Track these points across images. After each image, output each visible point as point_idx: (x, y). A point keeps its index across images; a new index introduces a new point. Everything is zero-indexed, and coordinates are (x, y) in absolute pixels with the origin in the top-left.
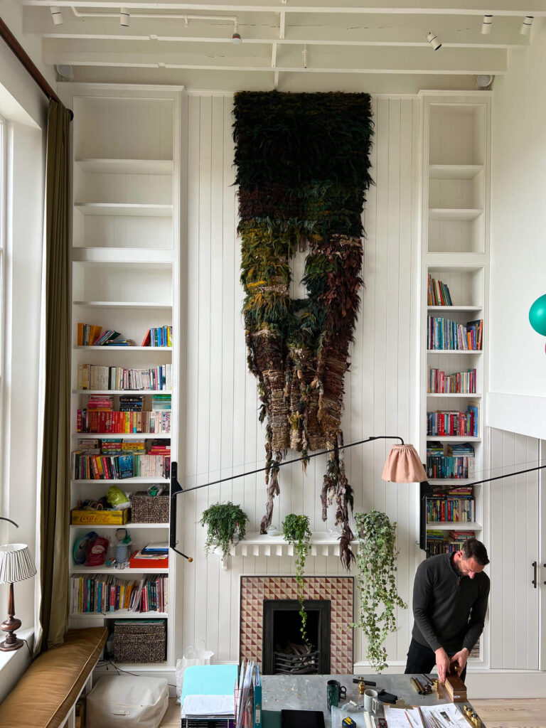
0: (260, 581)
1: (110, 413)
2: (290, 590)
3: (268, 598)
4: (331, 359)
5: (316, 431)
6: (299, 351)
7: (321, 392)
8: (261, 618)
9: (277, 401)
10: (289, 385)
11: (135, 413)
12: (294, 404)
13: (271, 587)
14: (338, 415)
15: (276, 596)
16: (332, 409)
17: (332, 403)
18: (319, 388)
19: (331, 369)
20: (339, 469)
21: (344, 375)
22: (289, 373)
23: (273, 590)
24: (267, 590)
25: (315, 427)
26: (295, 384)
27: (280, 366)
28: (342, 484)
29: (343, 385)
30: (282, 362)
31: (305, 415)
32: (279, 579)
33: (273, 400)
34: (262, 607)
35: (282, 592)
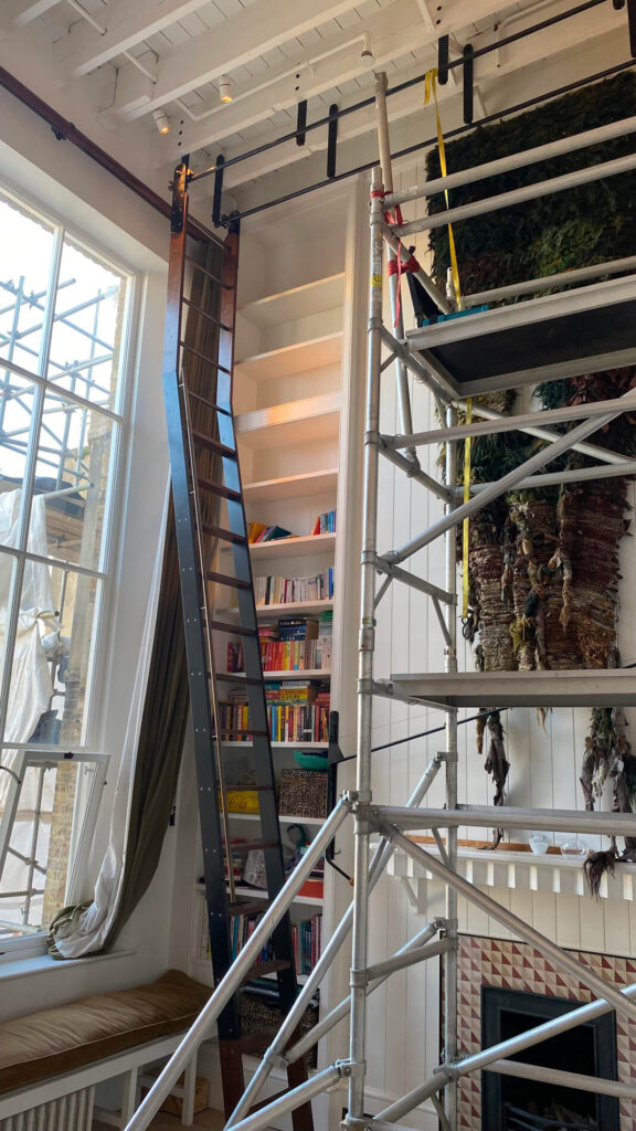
0: (474, 945)
1: (266, 644)
2: (530, 972)
3: (491, 982)
4: (588, 514)
5: (566, 652)
6: (524, 508)
7: (567, 575)
8: (478, 1023)
9: (489, 600)
10: (509, 568)
11: (297, 642)
12: (519, 602)
13: (495, 959)
14: (610, 620)
15: (504, 981)
16: (594, 607)
17: (592, 595)
18: (562, 567)
19: (589, 532)
20: (610, 722)
21: (619, 543)
22: (509, 549)
23: (499, 967)
24: (488, 965)
25: (561, 644)
26: (520, 567)
27: (492, 536)
28: (618, 753)
29: (616, 561)
30: (494, 529)
31: (538, 619)
32: (509, 945)
33: (483, 598)
34: (478, 999)
35: (516, 975)
